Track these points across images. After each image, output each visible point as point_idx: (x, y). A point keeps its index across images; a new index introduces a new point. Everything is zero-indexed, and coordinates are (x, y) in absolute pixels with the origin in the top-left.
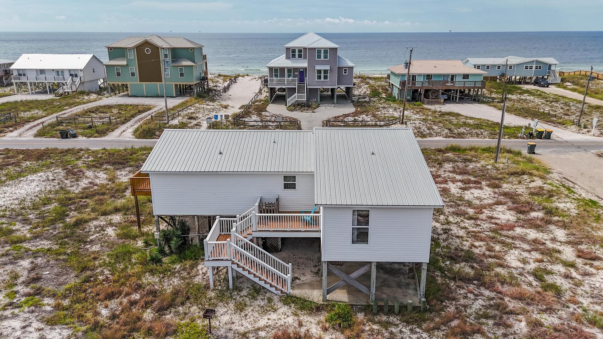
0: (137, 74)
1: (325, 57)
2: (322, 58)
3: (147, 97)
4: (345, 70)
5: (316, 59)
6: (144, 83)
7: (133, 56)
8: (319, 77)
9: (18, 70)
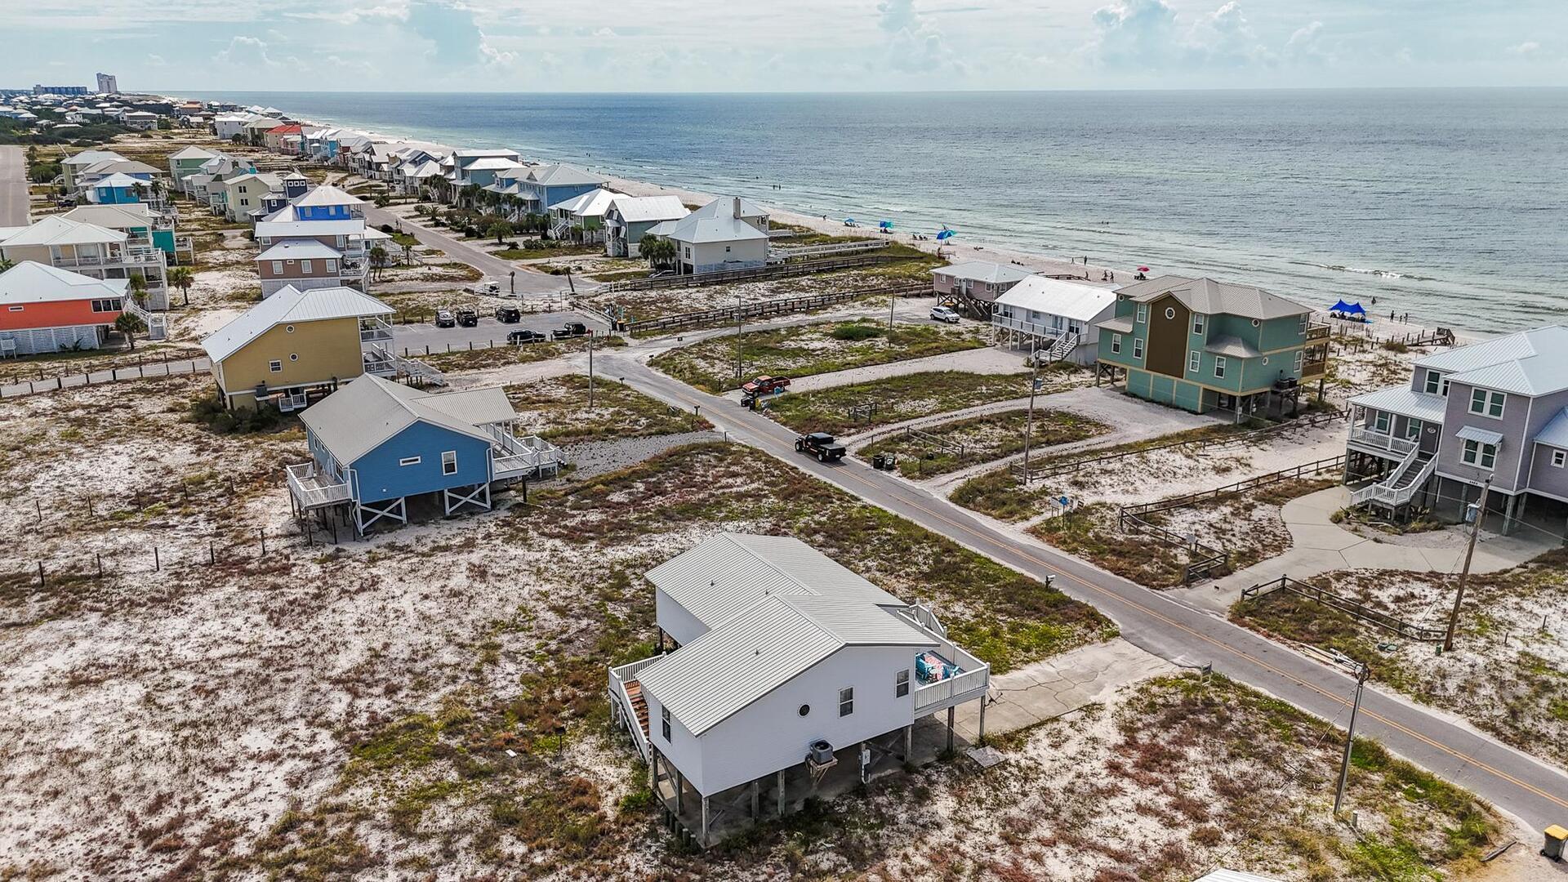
0: (1145, 353)
1: (1495, 411)
2: (1486, 412)
3: (1152, 401)
4: (1558, 455)
5: (1470, 411)
6: (1153, 373)
7: (1144, 317)
8: (1470, 457)
9: (1005, 306)
